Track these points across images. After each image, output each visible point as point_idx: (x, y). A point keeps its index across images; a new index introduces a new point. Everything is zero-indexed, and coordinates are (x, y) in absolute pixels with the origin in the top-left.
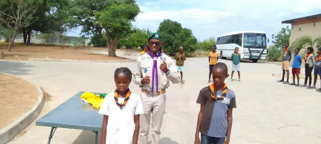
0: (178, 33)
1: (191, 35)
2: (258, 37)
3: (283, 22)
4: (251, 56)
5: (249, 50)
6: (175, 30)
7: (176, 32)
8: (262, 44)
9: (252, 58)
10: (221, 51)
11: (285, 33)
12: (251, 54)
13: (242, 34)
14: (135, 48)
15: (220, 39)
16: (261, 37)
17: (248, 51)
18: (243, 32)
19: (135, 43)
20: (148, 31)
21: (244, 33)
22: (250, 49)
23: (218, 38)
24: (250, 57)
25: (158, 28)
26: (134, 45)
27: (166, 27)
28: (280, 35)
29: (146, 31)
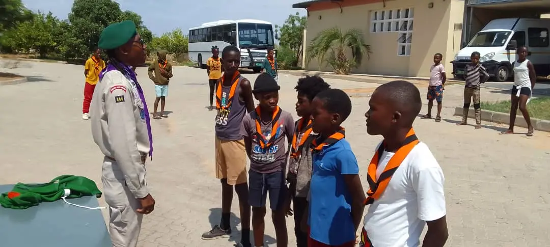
0: (115, 20)
1: (141, 25)
2: (259, 31)
3: (295, 6)
4: (252, 62)
5: (249, 52)
6: (108, 16)
7: (109, 19)
8: (267, 41)
9: (254, 65)
10: (200, 55)
11: (293, 24)
12: (252, 59)
13: (235, 24)
14: (23, 52)
15: (196, 33)
16: (264, 31)
17: (248, 54)
18: (237, 22)
19: (22, 41)
20: (49, 17)
21: (239, 24)
22: (251, 50)
23: (190, 31)
24: (250, 64)
25: (70, 11)
26: (20, 46)
27: (88, 9)
28: (287, 26)
29: (45, 16)
